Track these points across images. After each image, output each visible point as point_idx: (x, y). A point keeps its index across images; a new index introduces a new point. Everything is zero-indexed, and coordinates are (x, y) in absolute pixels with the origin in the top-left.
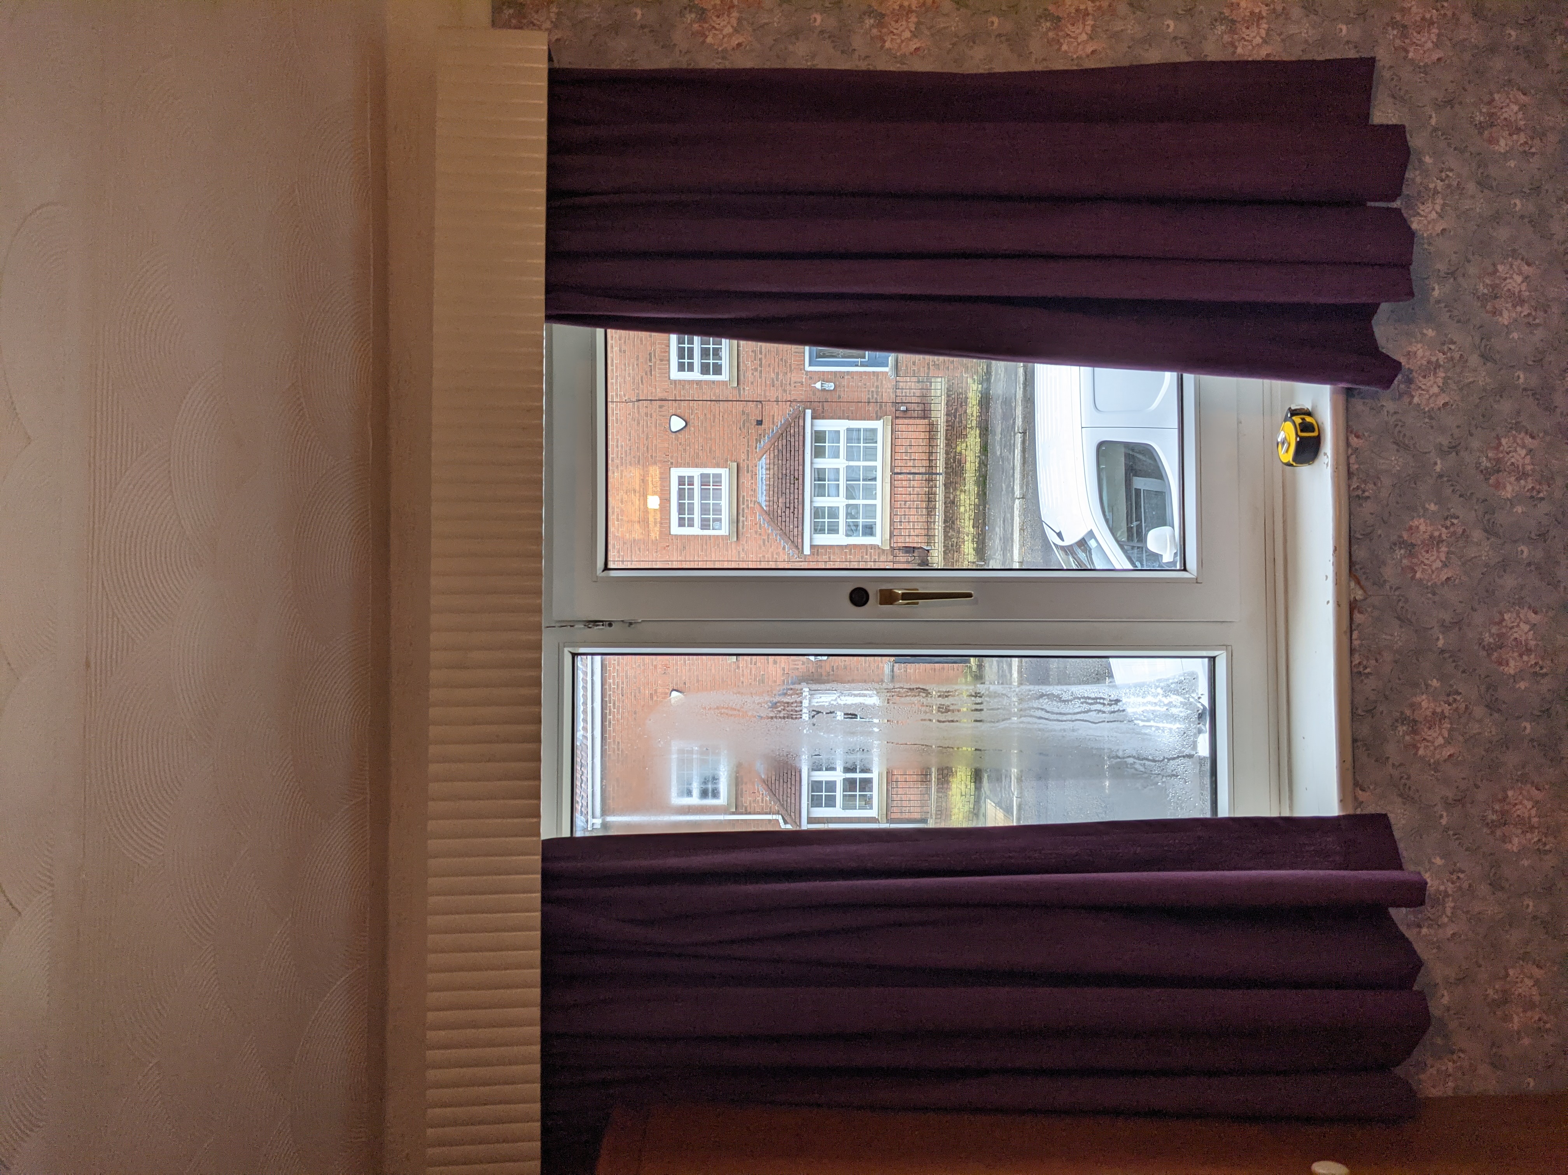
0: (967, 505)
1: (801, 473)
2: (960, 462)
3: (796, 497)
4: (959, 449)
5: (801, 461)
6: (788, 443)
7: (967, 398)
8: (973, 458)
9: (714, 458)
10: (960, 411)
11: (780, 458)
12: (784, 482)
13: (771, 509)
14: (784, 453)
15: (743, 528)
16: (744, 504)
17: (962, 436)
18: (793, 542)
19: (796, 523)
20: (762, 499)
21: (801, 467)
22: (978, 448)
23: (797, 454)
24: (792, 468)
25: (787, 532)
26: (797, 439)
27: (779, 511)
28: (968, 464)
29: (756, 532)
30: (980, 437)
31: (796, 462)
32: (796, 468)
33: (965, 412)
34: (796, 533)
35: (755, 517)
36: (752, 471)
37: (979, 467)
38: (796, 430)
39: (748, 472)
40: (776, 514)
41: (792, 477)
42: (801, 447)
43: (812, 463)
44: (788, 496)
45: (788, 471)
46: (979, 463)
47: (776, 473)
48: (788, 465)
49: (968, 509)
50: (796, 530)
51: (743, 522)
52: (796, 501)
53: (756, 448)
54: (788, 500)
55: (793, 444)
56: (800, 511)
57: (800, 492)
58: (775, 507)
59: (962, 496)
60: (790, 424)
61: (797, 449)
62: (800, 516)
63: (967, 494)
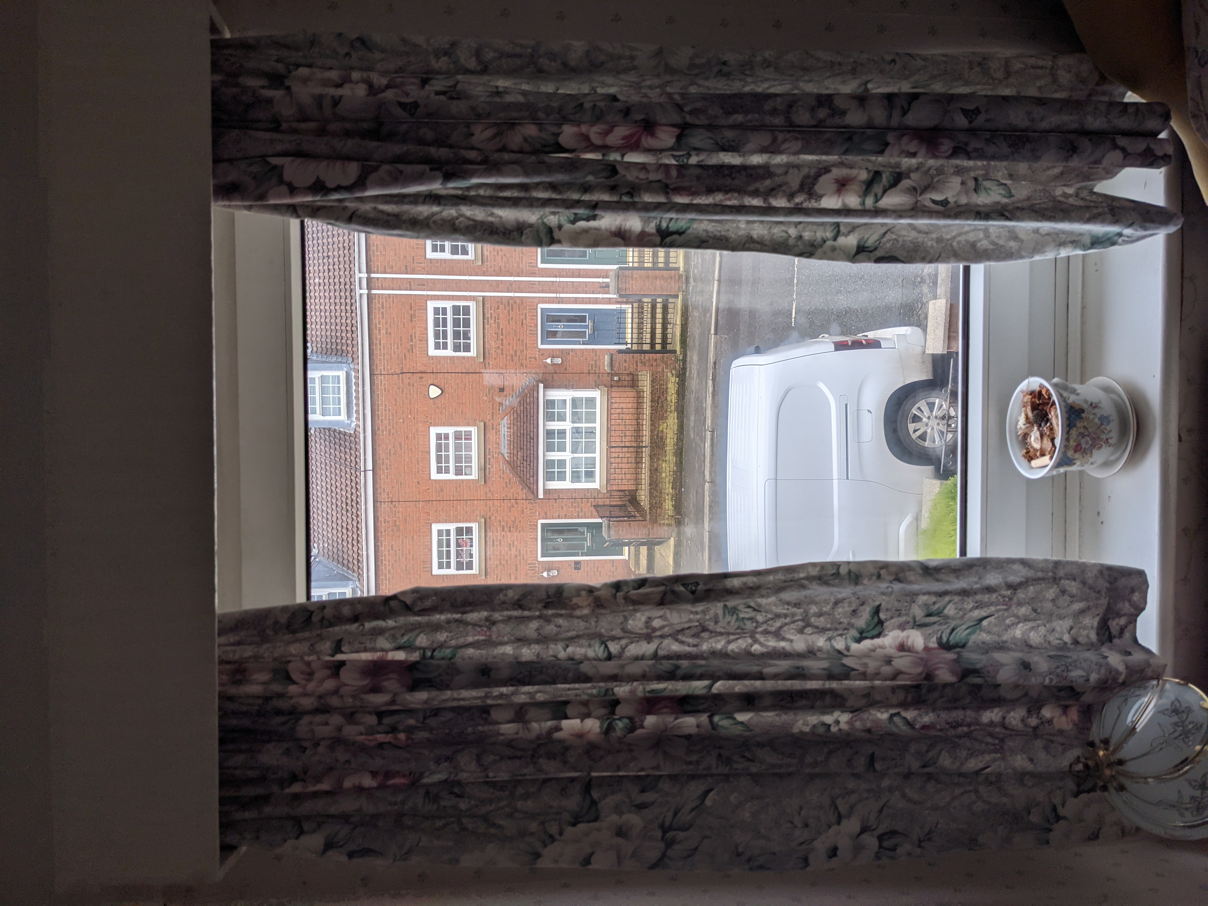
0: (668, 472)
1: (535, 434)
2: (662, 438)
3: (532, 453)
4: (661, 428)
5: (535, 424)
6: (525, 410)
7: (667, 388)
8: (672, 435)
9: (465, 419)
10: (663, 398)
11: (519, 420)
12: (522, 440)
13: (512, 460)
14: (522, 417)
15: (489, 473)
16: (490, 455)
17: (664, 418)
18: (529, 488)
19: (532, 473)
20: (505, 451)
21: (535, 430)
22: (676, 427)
23: (532, 419)
24: (528, 429)
25: (525, 479)
26: (532, 407)
27: (518, 462)
28: (668, 440)
29: (500, 477)
30: (678, 418)
31: (532, 425)
32: (532, 430)
33: (666, 399)
34: (532, 481)
35: (499, 465)
36: (496, 429)
37: (677, 442)
38: (531, 400)
39: (493, 429)
40: (515, 464)
41: (528, 436)
42: (535, 413)
43: (544, 425)
44: (525, 451)
45: (525, 432)
46: (677, 439)
47: (515, 431)
48: (525, 427)
49: (668, 474)
50: (532, 479)
51: (489, 468)
52: (532, 456)
53: (499, 410)
54: (525, 455)
55: (528, 410)
56: (535, 464)
57: (535, 449)
58: (515, 458)
59: (664, 465)
60: (527, 395)
61: (532, 415)
62: (535, 468)
63: (667, 462)
